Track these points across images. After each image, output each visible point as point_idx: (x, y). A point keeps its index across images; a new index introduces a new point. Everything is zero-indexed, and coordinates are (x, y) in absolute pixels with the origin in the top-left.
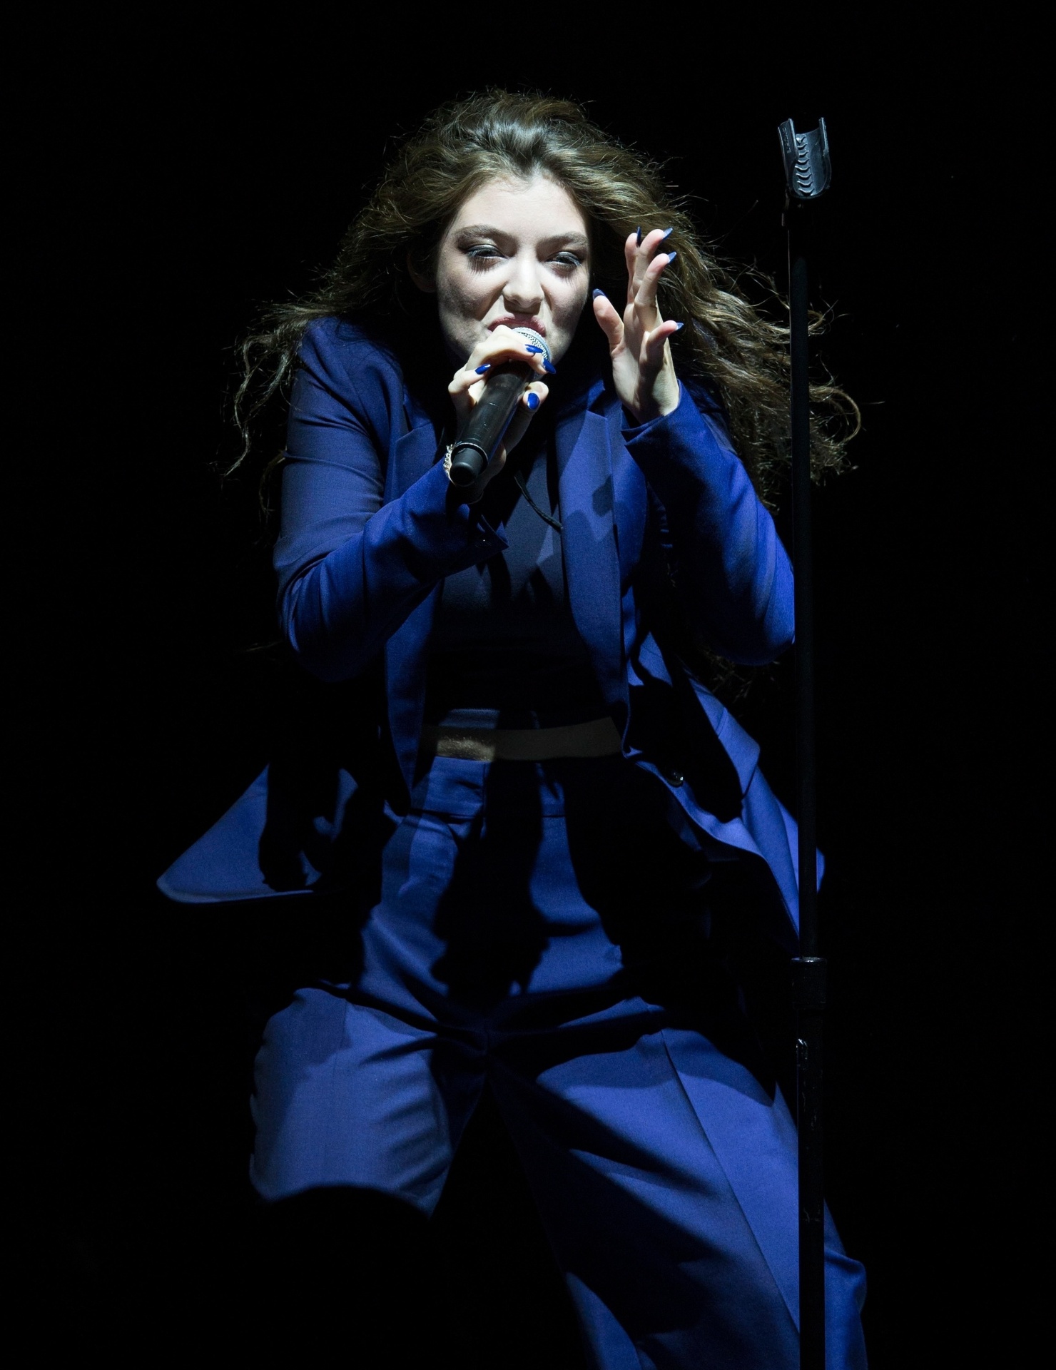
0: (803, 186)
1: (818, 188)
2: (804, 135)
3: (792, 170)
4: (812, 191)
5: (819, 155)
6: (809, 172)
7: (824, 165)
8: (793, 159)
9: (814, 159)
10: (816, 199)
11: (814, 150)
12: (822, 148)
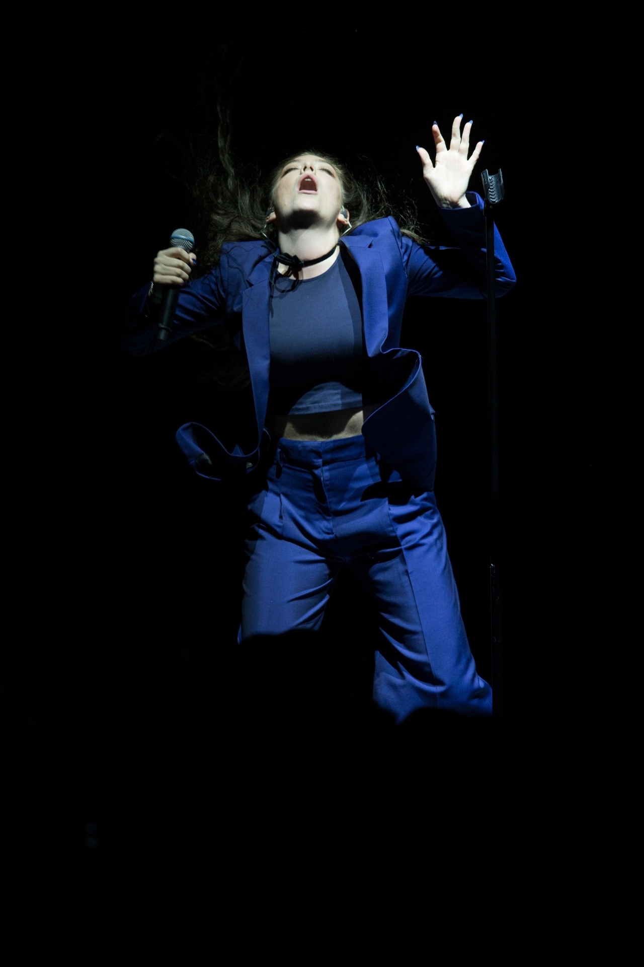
0: (492, 198)
1: (499, 199)
2: (493, 176)
3: (487, 191)
4: (496, 200)
5: (499, 185)
6: (495, 192)
7: (501, 189)
8: (488, 186)
9: (497, 187)
10: (497, 203)
11: (497, 183)
12: (500, 182)
